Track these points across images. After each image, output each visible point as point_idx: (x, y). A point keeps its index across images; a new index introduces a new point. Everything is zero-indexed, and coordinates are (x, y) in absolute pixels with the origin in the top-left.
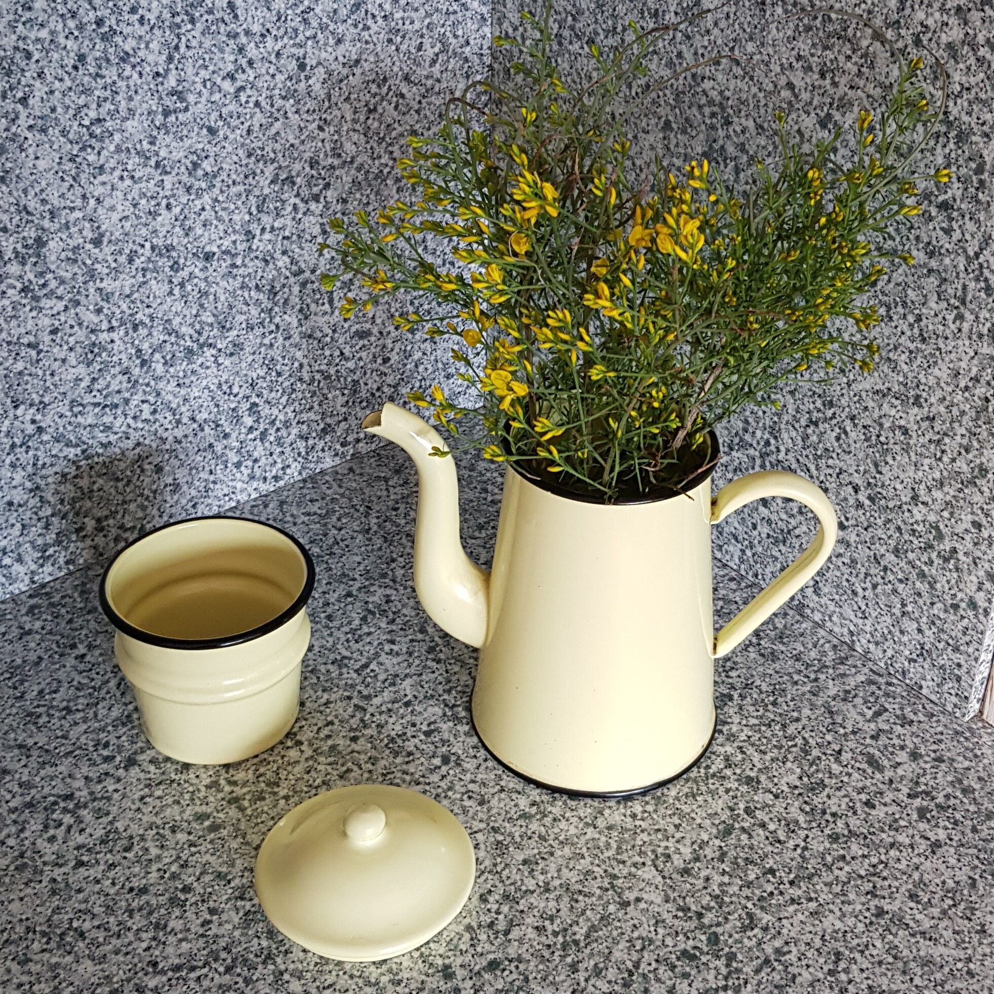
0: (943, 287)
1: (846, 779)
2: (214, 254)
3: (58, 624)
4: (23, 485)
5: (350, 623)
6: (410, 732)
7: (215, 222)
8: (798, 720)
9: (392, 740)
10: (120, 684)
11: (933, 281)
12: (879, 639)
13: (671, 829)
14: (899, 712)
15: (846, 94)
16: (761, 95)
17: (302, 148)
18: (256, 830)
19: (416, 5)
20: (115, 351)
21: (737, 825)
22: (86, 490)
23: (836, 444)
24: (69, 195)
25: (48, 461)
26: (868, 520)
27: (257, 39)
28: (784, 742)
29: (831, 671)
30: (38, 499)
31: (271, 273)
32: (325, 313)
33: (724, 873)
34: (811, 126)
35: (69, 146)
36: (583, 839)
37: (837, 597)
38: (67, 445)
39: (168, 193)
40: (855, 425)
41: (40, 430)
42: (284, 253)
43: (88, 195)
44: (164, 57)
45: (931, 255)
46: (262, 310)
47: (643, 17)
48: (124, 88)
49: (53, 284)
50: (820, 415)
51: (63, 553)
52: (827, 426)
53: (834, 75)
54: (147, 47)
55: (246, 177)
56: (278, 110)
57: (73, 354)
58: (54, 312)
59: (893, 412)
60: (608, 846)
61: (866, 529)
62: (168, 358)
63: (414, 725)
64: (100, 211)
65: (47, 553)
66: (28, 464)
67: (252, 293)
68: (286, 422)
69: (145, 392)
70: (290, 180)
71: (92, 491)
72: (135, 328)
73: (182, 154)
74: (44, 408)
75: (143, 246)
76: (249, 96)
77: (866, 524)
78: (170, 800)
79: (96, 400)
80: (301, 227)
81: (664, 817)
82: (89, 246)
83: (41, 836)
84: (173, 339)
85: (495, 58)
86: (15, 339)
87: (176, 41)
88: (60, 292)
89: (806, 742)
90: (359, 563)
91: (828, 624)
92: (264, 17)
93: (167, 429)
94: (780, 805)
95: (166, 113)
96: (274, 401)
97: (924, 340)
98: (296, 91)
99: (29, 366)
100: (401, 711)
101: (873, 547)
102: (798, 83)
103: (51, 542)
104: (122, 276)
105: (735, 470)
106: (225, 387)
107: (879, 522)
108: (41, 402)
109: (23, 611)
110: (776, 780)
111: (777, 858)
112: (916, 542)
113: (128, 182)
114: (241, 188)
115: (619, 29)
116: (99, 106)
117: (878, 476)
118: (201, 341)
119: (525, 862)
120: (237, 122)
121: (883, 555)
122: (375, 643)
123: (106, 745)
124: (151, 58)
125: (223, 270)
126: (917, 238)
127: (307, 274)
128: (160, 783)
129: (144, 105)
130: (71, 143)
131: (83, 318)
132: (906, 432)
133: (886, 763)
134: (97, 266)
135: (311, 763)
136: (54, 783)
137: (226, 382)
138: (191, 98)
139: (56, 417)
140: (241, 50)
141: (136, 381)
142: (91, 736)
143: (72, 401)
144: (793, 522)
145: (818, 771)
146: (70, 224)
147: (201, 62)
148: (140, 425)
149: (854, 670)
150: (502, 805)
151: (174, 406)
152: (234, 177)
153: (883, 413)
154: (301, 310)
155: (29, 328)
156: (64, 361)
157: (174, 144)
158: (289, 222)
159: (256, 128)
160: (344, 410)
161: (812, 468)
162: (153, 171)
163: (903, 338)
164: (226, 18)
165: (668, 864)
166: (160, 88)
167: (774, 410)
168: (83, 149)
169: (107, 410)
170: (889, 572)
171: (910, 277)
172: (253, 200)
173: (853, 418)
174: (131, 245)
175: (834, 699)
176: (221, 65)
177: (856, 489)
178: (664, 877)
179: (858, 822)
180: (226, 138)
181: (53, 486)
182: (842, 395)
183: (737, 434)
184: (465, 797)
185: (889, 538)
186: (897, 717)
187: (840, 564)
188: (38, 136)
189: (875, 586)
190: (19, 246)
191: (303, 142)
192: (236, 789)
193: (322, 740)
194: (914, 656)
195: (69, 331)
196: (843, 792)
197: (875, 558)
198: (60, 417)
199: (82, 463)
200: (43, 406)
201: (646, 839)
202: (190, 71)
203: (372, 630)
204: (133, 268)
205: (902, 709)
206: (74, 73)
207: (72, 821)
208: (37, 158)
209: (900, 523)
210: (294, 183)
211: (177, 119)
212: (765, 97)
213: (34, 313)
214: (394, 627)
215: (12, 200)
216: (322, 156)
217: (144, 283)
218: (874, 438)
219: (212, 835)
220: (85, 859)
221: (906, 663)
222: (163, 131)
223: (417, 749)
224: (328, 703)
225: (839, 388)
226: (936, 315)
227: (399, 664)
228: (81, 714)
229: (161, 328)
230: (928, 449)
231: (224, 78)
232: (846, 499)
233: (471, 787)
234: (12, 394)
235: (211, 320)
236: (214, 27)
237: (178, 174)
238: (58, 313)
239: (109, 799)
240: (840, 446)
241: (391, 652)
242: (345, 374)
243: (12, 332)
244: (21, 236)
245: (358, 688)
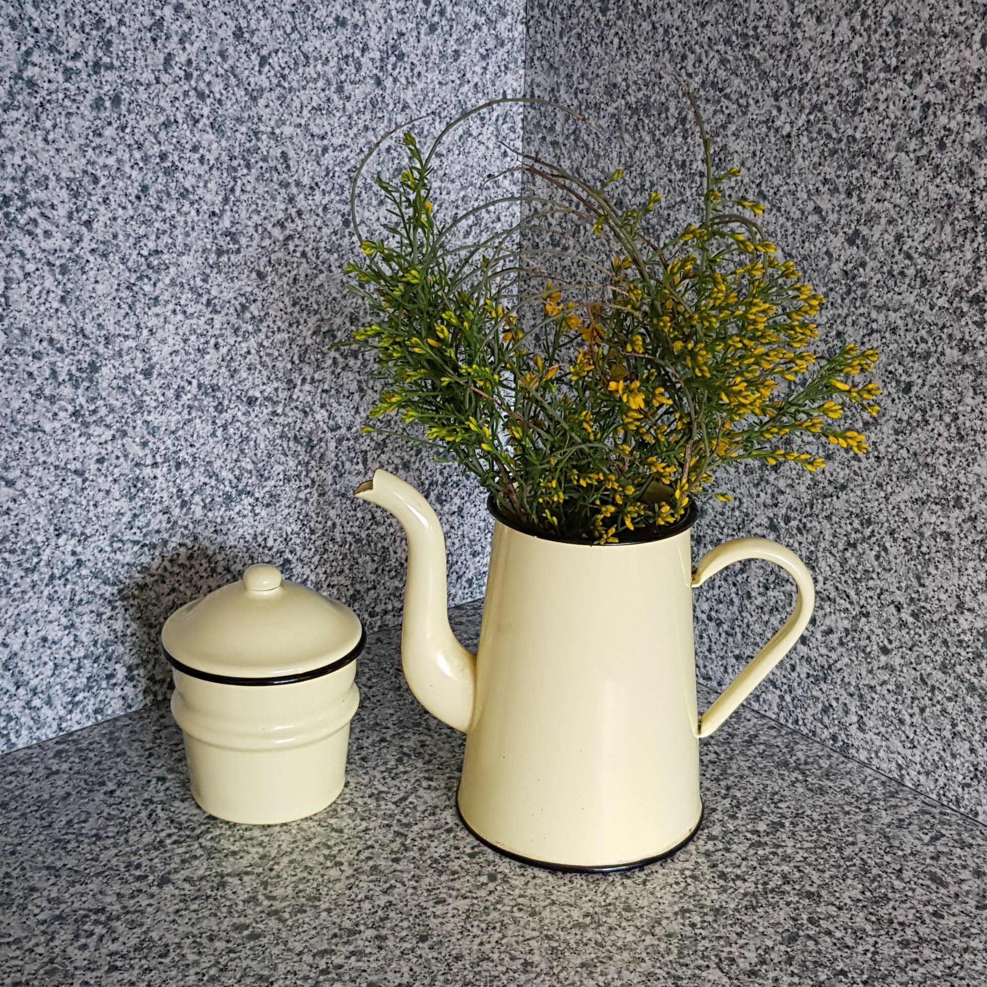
0: (979, 381)
1: (910, 893)
2: (257, 399)
3: (86, 766)
4: (58, 620)
5: (385, 763)
6: (453, 854)
7: (259, 367)
8: (853, 844)
9: (436, 861)
10: (151, 815)
11: (968, 376)
12: (930, 768)
13: (733, 937)
14: (956, 837)
15: (873, 208)
16: (789, 224)
17: (343, 303)
18: (298, 938)
19: (453, 177)
20: (157, 488)
21: (801, 933)
22: (119, 634)
23: (876, 563)
24: (124, 323)
25: (85, 597)
26: (912, 639)
27: (307, 191)
28: (842, 862)
29: (882, 803)
30: (72, 638)
31: (309, 426)
32: (359, 473)
33: (793, 974)
34: (839, 245)
35: (128, 274)
36: (642, 946)
37: (883, 730)
38: (105, 583)
39: (217, 332)
40: (895, 540)
41: (80, 563)
42: (323, 406)
43: (142, 325)
44: (220, 198)
45: (964, 351)
46: (299, 463)
47: (670, 171)
48: (182, 224)
49: (103, 411)
50: (859, 535)
51: (92, 701)
52: (866, 546)
53: (861, 192)
54: (205, 186)
55: (291, 325)
56: (323, 263)
57: (117, 486)
58: (102, 441)
59: (933, 519)
60: (669, 952)
61: (910, 649)
62: (207, 501)
63: (457, 848)
64: (152, 342)
65: (77, 699)
66: (65, 598)
67: (291, 444)
68: (317, 583)
69: (183, 535)
70: (331, 333)
71: (124, 635)
72: (178, 466)
73: (231, 295)
74: (85, 540)
75: (190, 383)
76: (297, 246)
77: (910, 644)
78: (207, 913)
79: (136, 538)
80: (340, 382)
81: (724, 927)
82: (140, 377)
83: (71, 945)
84: (213, 483)
85: (523, 235)
86: (62, 464)
87: (232, 183)
88: (109, 420)
89: (865, 863)
90: (392, 715)
91: (875, 762)
92: (314, 171)
93: (202, 577)
94: (844, 916)
95: (220, 252)
96: (306, 560)
97: (961, 438)
98: (340, 245)
99: (73, 494)
100: (443, 836)
101: (918, 667)
102: (825, 205)
103: (81, 686)
104: (169, 411)
105: (771, 611)
106: (260, 539)
107: (924, 638)
108: (82, 534)
109: (51, 755)
110: (837, 895)
111: (848, 961)
112: (963, 653)
113: (180, 317)
114: (285, 336)
115: (648, 185)
116: (158, 238)
117: (920, 589)
118: (240, 488)
119: (583, 965)
120: (284, 270)
121: (929, 674)
122: (413, 780)
123: (138, 866)
124: (208, 197)
125: (264, 417)
126: (950, 336)
127: (343, 430)
128: (196, 898)
129: (200, 242)
130: (130, 271)
131: (129, 450)
132: (947, 537)
133: (949, 879)
134: (145, 398)
135: (352, 880)
136: (84, 899)
137: (262, 534)
138: (244, 241)
139: (96, 551)
140: (291, 200)
141: (176, 522)
142: (122, 859)
143: (113, 536)
144: (834, 656)
145: (880, 887)
146: (124, 353)
147: (254, 206)
148: (176, 569)
149: (905, 803)
150: (554, 916)
151: (210, 552)
152: (279, 323)
153: (923, 521)
154: (336, 467)
155: (77, 454)
156: (108, 492)
157: (225, 284)
158: (328, 376)
159: (302, 278)
160: (373, 577)
161: (852, 593)
162: (204, 308)
163: (940, 440)
164: (279, 166)
165: (734, 967)
166: (215, 228)
167: (810, 539)
168: (140, 278)
169: (146, 549)
170: (937, 692)
171: (945, 377)
172: (296, 350)
173: (892, 533)
174: (179, 380)
175: (889, 826)
176: (272, 212)
177: (899, 608)
178: (730, 978)
179: (927, 931)
180: (273, 284)
181: (87, 625)
182: (880, 510)
183: (772, 572)
184: (515, 909)
185: (935, 654)
186: (956, 841)
187: (885, 692)
188: (99, 260)
189: (922, 710)
190: (74, 369)
191: (344, 297)
192: (274, 903)
193: (362, 861)
194: (968, 780)
195: (114, 461)
196: (908, 905)
197: (922, 679)
198: (100, 551)
199: (118, 604)
200: (84, 538)
201: (707, 945)
202: (244, 214)
203: (409, 769)
204: (180, 404)
205: (959, 834)
206: (137, 203)
207: (104, 931)
208: (97, 282)
209: (946, 636)
210: (334, 337)
211: (229, 259)
212: (793, 225)
213: (83, 439)
214: (431, 767)
215: (70, 321)
216: (361, 313)
217: (190, 421)
218: (914, 550)
219: (252, 943)
220: (119, 964)
221: (960, 790)
222: (215, 270)
223: (462, 868)
224: (366, 830)
225: (876, 503)
226: (973, 410)
227: (438, 797)
228: (112, 840)
229: (202, 469)
230: (971, 551)
231: (274, 226)
232: (888, 621)
233: (520, 900)
234: (55, 521)
235: (250, 466)
236: (267, 175)
237: (227, 314)
238: (106, 442)
239: (142, 912)
240: (880, 565)
241: (429, 787)
242: (375, 539)
243: (61, 456)
244: (76, 358)
245: (397, 817)
